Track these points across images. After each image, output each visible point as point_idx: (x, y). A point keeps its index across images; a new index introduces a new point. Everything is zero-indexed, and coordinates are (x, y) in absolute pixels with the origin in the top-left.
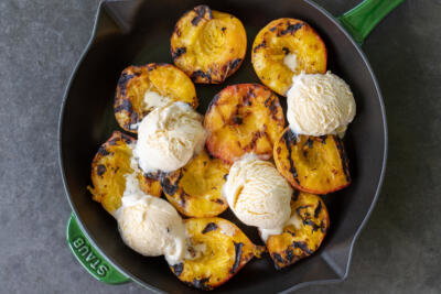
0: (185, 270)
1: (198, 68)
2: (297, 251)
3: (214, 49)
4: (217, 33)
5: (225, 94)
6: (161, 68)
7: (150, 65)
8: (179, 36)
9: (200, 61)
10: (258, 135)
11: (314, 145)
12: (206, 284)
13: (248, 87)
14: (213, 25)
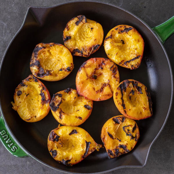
0: (58, 154)
1: (76, 48)
2: (121, 150)
3: (86, 39)
4: (88, 30)
5: (89, 62)
6: (57, 46)
7: (51, 43)
8: (68, 30)
9: (77, 44)
10: (104, 85)
11: (135, 93)
12: (69, 163)
13: (102, 59)
14: (87, 26)
